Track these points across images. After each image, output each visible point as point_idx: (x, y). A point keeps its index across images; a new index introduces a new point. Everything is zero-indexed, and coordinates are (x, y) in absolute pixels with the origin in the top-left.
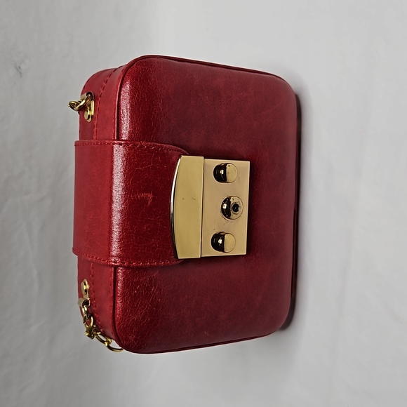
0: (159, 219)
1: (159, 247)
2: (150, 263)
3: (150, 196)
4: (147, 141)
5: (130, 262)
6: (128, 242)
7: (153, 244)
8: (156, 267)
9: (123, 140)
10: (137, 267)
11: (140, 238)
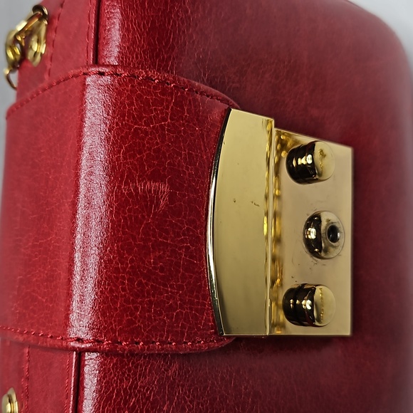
0: (182, 241)
1: (181, 306)
2: (162, 343)
3: (165, 188)
4: (158, 70)
5: (115, 341)
6: (111, 291)
7: (168, 298)
8: (175, 355)
9: (107, 66)
10: (132, 354)
11: (140, 283)
